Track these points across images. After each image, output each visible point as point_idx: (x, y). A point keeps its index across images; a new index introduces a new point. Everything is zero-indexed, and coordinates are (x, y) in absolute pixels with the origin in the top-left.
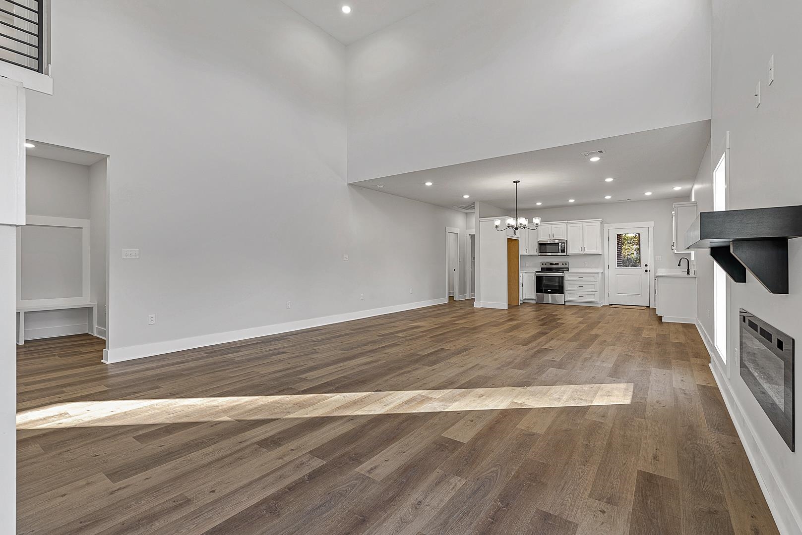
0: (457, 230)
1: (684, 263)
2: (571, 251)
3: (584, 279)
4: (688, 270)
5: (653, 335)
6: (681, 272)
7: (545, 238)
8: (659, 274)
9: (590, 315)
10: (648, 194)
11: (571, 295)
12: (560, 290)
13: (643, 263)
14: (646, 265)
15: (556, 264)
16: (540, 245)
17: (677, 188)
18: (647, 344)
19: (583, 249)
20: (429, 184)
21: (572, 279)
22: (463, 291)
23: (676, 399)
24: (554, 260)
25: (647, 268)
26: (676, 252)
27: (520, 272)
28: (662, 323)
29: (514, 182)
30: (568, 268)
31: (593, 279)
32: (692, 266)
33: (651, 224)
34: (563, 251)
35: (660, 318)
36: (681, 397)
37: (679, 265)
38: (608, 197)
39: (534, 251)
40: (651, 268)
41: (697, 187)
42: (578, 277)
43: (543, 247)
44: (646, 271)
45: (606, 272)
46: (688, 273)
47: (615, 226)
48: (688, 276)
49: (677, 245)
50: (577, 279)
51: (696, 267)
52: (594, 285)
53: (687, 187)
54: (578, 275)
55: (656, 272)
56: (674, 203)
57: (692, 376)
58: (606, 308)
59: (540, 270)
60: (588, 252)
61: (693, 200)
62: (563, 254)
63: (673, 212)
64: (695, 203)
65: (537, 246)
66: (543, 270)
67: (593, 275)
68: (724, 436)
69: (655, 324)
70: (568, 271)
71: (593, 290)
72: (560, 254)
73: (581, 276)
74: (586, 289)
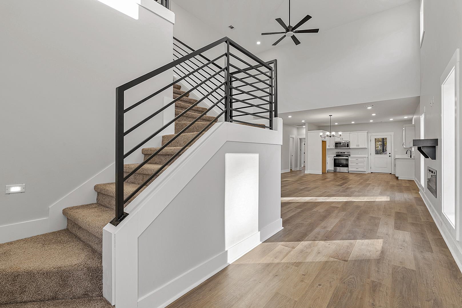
0: (294, 136)
1: (409, 152)
2: (351, 146)
3: (359, 160)
4: (411, 156)
5: (395, 184)
6: (407, 156)
7: (338, 140)
8: (396, 157)
9: (363, 177)
10: (391, 119)
11: (352, 167)
12: (347, 166)
13: (388, 152)
14: (390, 153)
15: (344, 153)
16: (336, 143)
17: (406, 117)
18: (392, 187)
19: (358, 146)
20: (290, 117)
21: (352, 160)
22: (296, 166)
23: (406, 200)
24: (343, 151)
26: (405, 147)
27: (327, 157)
28: (398, 180)
29: (329, 116)
30: (350, 155)
31: (363, 160)
32: (413, 154)
33: (392, 133)
35: (397, 178)
36: (407, 199)
37: (406, 153)
38: (371, 121)
39: (333, 146)
40: (392, 155)
41: (415, 117)
43: (337, 145)
44: (390, 156)
45: (369, 157)
46: (411, 157)
47: (374, 134)
48: (411, 158)
49: (405, 144)
50: (355, 160)
51: (414, 154)
52: (363, 163)
53: (410, 117)
54: (355, 158)
55: (395, 156)
56: (404, 125)
57: (412, 195)
58: (369, 174)
59: (336, 156)
60: (360, 147)
61: (413, 124)
62: (347, 148)
63: (404, 128)
64: (414, 125)
65: (334, 144)
66: (337, 156)
67: (364, 158)
68: (422, 207)
69: (395, 180)
70: (350, 156)
71: (363, 165)
72: (346, 148)
73: (357, 158)
74: (359, 165)
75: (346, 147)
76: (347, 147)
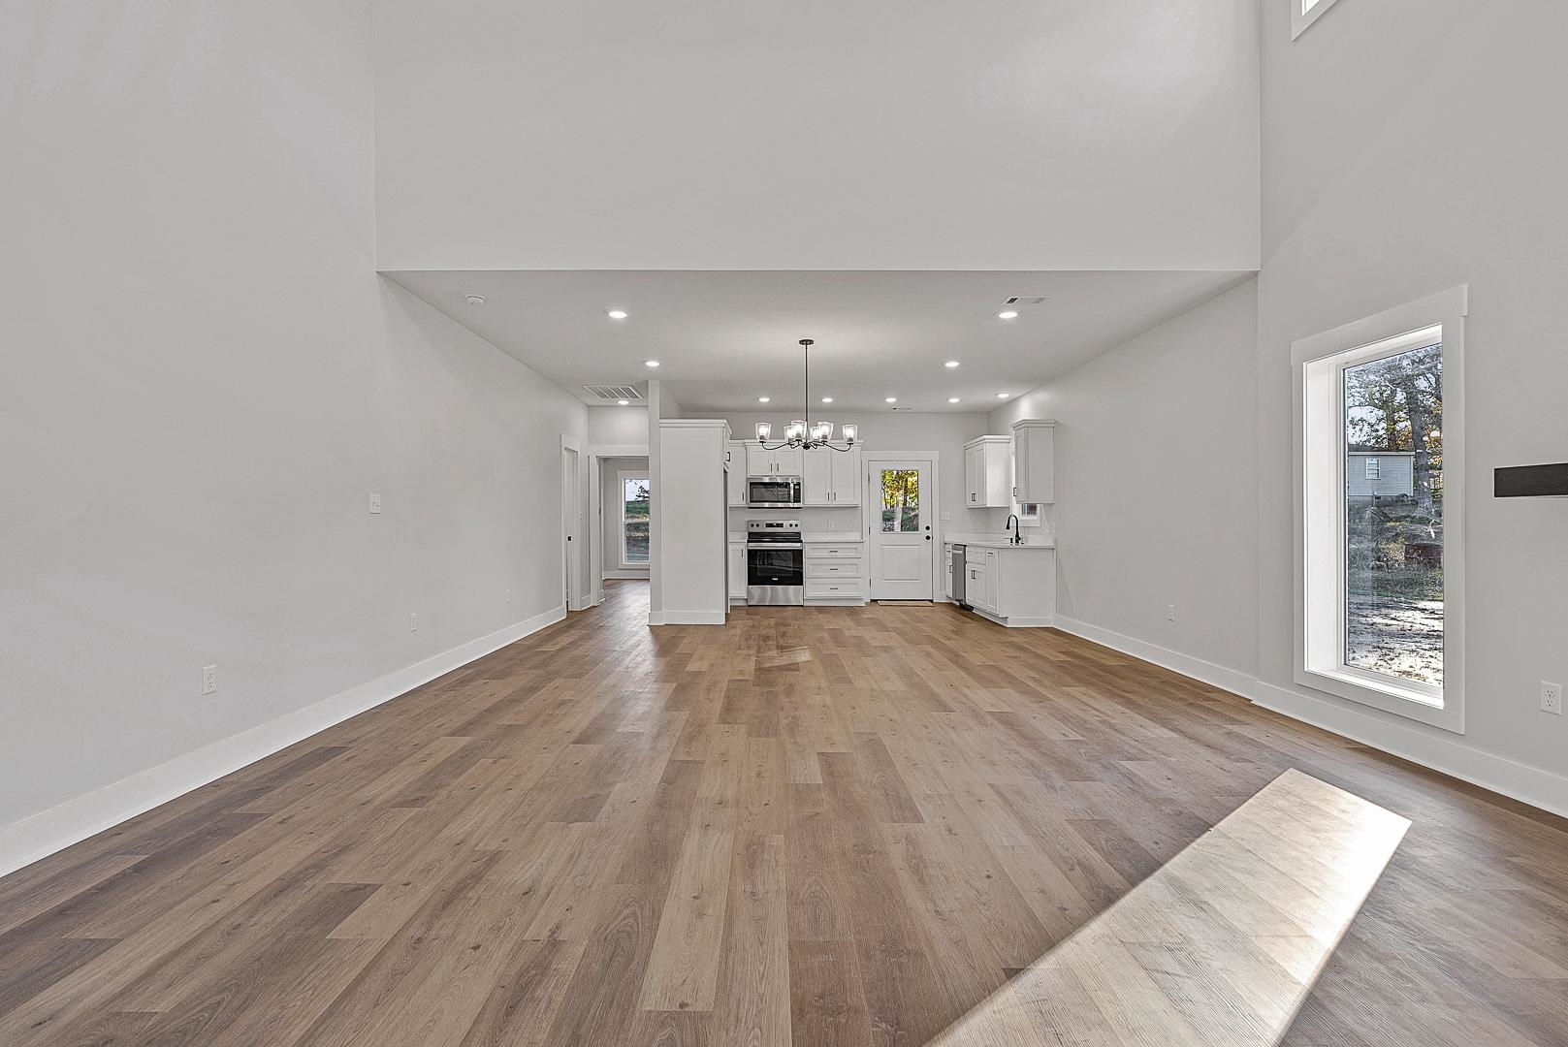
0: (579, 443)
2: (809, 498)
3: (839, 554)
4: (1018, 536)
7: (762, 471)
11: (816, 588)
12: (797, 579)
13: (922, 524)
14: (928, 528)
15: (778, 525)
16: (753, 484)
17: (1003, 396)
19: (832, 497)
20: (618, 315)
21: (816, 554)
24: (774, 517)
25: (928, 533)
29: (802, 342)
31: (853, 554)
33: (935, 455)
34: (797, 499)
39: (739, 496)
40: (935, 533)
42: (828, 551)
43: (757, 490)
44: (928, 538)
45: (866, 541)
47: (879, 455)
50: (826, 554)
52: (856, 564)
54: (828, 546)
55: (942, 538)
59: (753, 538)
60: (840, 501)
62: (796, 505)
65: (747, 488)
67: (855, 546)
70: (808, 538)
71: (854, 574)
72: (791, 505)
73: (833, 547)
74: (842, 574)
75: (789, 502)
76: (795, 502)
